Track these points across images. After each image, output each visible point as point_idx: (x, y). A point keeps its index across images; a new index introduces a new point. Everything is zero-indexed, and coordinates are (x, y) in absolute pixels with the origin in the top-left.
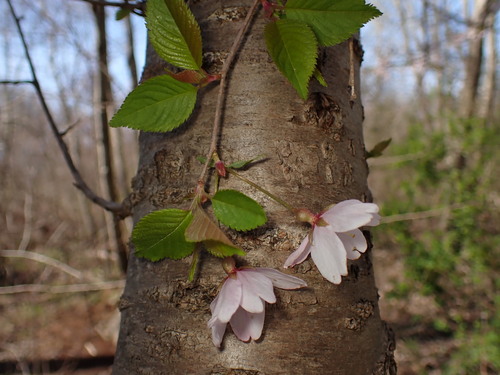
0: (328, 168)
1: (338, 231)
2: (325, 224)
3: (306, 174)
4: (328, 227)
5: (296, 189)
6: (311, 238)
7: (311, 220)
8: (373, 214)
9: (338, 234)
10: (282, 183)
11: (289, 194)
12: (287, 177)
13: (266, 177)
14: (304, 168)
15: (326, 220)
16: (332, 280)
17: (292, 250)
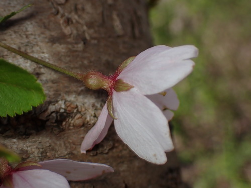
0: (115, 16)
1: (149, 93)
2: (128, 88)
3: (90, 25)
4: (132, 90)
5: (80, 46)
6: (111, 109)
7: (107, 84)
8: (192, 59)
9: (149, 97)
10: (60, 39)
11: (72, 53)
12: (67, 30)
13: (38, 32)
14: (87, 17)
15: (126, 81)
16: (153, 160)
17: (86, 127)
